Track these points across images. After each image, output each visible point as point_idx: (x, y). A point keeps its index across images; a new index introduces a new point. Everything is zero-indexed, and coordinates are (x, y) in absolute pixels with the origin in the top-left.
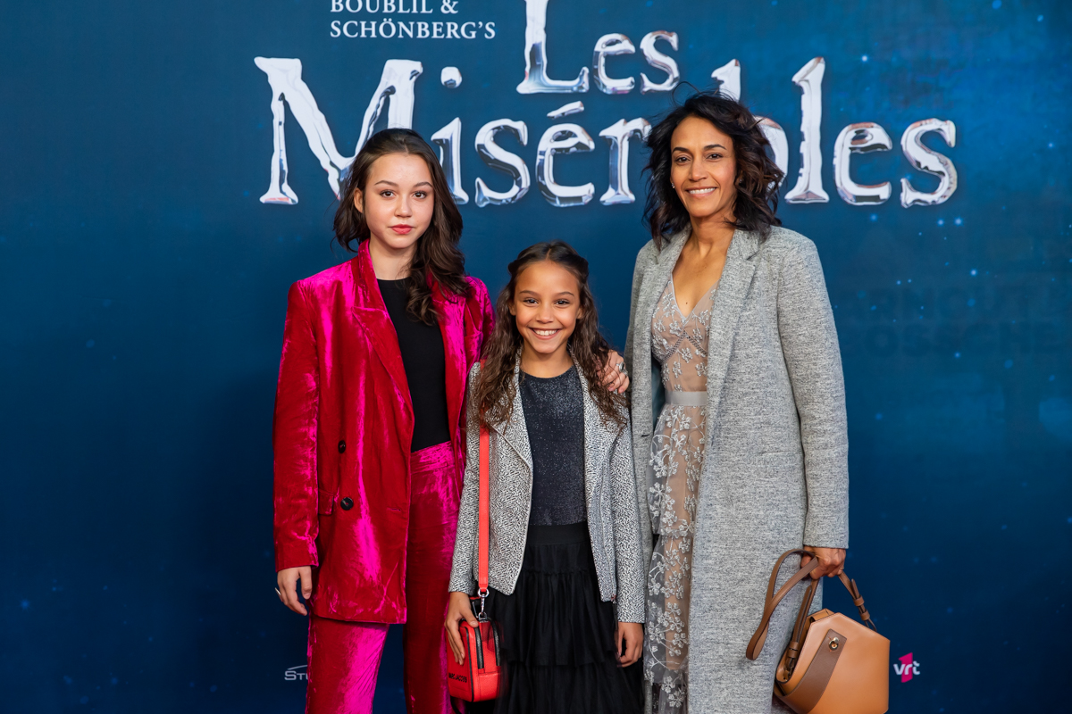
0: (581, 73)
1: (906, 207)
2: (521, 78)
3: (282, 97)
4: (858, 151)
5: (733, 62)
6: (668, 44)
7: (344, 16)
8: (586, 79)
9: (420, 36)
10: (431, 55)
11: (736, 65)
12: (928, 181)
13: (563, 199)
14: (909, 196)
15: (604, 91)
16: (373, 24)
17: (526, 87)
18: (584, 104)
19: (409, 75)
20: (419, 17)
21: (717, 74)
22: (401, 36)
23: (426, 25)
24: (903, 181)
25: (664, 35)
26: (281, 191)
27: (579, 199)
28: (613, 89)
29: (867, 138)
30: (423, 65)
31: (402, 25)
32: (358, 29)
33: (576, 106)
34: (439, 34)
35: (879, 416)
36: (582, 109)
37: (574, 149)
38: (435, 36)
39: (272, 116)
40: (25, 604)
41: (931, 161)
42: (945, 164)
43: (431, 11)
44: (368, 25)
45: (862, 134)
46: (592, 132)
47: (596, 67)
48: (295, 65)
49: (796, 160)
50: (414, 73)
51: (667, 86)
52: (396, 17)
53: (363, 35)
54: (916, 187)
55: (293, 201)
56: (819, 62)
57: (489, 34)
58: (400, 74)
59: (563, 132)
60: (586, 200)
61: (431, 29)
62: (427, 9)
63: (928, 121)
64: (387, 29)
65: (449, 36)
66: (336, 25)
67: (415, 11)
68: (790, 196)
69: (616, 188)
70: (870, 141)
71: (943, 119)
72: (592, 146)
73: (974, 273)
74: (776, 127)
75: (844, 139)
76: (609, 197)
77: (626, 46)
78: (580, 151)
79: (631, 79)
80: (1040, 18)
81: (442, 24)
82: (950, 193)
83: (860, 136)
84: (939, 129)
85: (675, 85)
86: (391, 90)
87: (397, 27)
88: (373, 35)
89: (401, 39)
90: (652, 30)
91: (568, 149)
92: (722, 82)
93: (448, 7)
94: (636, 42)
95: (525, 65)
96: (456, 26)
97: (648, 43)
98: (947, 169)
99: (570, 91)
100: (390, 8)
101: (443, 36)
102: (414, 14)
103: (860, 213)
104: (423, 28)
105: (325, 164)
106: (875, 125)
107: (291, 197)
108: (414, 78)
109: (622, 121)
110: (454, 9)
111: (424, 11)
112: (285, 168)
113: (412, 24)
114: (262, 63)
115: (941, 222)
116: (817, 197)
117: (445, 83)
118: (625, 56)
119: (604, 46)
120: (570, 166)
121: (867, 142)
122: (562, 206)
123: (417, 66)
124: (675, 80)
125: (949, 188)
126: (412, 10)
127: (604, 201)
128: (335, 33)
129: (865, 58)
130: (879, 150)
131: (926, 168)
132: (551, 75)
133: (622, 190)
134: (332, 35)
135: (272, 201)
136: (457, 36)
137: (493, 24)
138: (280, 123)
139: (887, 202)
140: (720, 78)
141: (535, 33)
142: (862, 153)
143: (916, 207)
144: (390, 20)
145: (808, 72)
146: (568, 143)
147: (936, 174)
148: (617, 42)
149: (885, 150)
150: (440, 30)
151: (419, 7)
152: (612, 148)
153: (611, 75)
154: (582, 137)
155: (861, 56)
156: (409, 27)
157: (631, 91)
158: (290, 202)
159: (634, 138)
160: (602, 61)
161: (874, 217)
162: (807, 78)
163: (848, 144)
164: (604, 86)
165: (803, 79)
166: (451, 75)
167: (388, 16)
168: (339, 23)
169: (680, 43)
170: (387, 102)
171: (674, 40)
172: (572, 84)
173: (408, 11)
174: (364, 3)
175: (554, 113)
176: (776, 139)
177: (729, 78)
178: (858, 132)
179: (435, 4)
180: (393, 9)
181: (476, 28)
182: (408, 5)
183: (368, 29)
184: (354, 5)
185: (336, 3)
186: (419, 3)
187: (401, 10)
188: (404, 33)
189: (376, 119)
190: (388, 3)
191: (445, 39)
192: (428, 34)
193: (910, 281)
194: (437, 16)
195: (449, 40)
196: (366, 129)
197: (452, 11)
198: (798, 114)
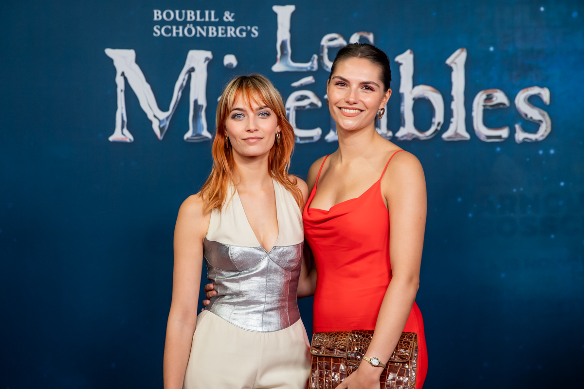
0: (312, 59)
1: (518, 142)
2: (275, 61)
3: (123, 74)
4: (488, 107)
5: (408, 52)
6: (367, 39)
7: (162, 23)
8: (315, 62)
10: (218, 47)
11: (411, 53)
12: (532, 126)
13: (301, 138)
14: (520, 136)
16: (181, 28)
17: (278, 67)
18: (315, 78)
19: (203, 60)
20: (210, 23)
21: (399, 59)
22: (198, 35)
23: (214, 29)
24: (517, 127)
25: (365, 35)
26: (123, 134)
27: (312, 138)
29: (494, 99)
30: (213, 54)
31: (199, 28)
32: (171, 31)
33: (309, 79)
34: (222, 34)
35: (503, 275)
36: (313, 81)
37: (308, 107)
38: (220, 35)
39: (116, 86)
41: (534, 114)
42: (543, 115)
43: (217, 20)
44: (177, 29)
45: (490, 97)
46: (320, 96)
47: (321, 55)
48: (131, 54)
49: (448, 114)
50: (207, 59)
52: (195, 23)
53: (174, 35)
54: (525, 129)
55: (130, 140)
56: (462, 51)
57: (254, 34)
58: (198, 60)
59: (302, 96)
60: (316, 139)
61: (217, 31)
62: (215, 18)
63: (532, 88)
64: (190, 31)
65: (229, 35)
66: (157, 28)
67: (207, 19)
68: (445, 136)
70: (495, 101)
71: (542, 86)
72: (320, 104)
73: (562, 184)
74: (436, 92)
75: (479, 100)
76: (331, 137)
77: (341, 41)
78: (312, 108)
81: (224, 27)
82: (546, 134)
83: (489, 98)
84: (540, 94)
86: (192, 70)
87: (196, 30)
88: (181, 35)
89: (198, 37)
90: (357, 31)
91: (304, 107)
92: (401, 64)
93: (228, 16)
94: (347, 38)
95: (276, 53)
96: (233, 29)
98: (545, 118)
99: (305, 70)
100: (191, 18)
101: (225, 36)
102: (207, 22)
103: (489, 146)
104: (212, 30)
105: (150, 116)
106: (499, 91)
107: (129, 137)
108: (207, 62)
110: (233, 18)
111: (213, 19)
112: (125, 119)
113: (205, 28)
114: (109, 52)
115: (541, 152)
116: (462, 136)
117: (227, 65)
119: (327, 41)
120: (306, 117)
121: (493, 101)
122: (302, 142)
123: (209, 54)
125: (546, 131)
126: (205, 18)
127: (327, 140)
128: (156, 33)
129: (492, 49)
130: (501, 106)
131: (531, 118)
132: (294, 59)
134: (154, 35)
135: (117, 140)
136: (234, 35)
137: (257, 28)
138: (122, 91)
139: (507, 140)
140: (400, 61)
141: (283, 33)
142: (490, 108)
143: (525, 143)
144: (191, 25)
145: (456, 57)
146: (305, 103)
147: (537, 122)
148: (335, 39)
149: (505, 107)
150: (223, 31)
151: (210, 17)
154: (313, 98)
155: (489, 47)
156: (203, 29)
158: (128, 141)
160: (326, 51)
161: (498, 149)
162: (456, 61)
163: (482, 103)
164: (327, 67)
165: (453, 62)
166: (230, 60)
167: (190, 23)
168: (159, 27)
169: (375, 40)
170: (190, 77)
171: (371, 38)
172: (306, 66)
173: (203, 20)
174: (175, 15)
175: (295, 84)
176: (437, 100)
177: (406, 61)
178: (488, 95)
179: (220, 15)
180: (193, 18)
181: (246, 31)
182: (203, 15)
183: (178, 31)
184: (168, 15)
185: (157, 15)
186: (210, 14)
187: (198, 19)
188: (200, 33)
189: (183, 88)
190: (190, 15)
191: (226, 38)
192: (215, 34)
193: (522, 189)
194: (221, 23)
195: (229, 38)
196: (177, 94)
197: (231, 19)
198: (450, 84)
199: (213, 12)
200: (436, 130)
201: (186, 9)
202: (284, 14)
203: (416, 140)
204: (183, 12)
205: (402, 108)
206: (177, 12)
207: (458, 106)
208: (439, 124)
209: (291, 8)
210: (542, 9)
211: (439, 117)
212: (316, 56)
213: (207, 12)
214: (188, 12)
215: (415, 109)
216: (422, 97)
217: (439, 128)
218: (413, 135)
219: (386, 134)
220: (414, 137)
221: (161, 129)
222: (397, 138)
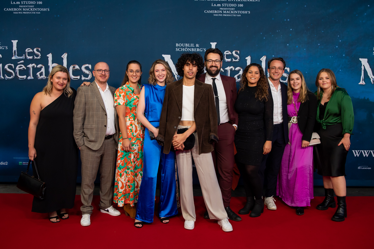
5: (249, 56)
6: (238, 53)
7: (178, 47)
16: (184, 49)
21: (246, 58)
22: (189, 51)
28: (227, 61)
31: (189, 49)
41: (285, 75)
48: (169, 56)
51: (237, 60)
52: (188, 47)
53: (182, 50)
56: (265, 56)
61: (194, 50)
64: (186, 50)
72: (223, 71)
77: (230, 53)
79: (231, 59)
80: (305, 49)
87: (188, 49)
88: (184, 51)
90: (235, 50)
93: (197, 45)
94: (232, 52)
96: (199, 49)
97: (234, 52)
101: (196, 51)
104: (193, 49)
109: (229, 67)
110: (199, 46)
113: (191, 49)
114: (163, 56)
118: (230, 55)
119: (226, 53)
124: (239, 59)
128: (177, 50)
148: (228, 52)
151: (192, 46)
152: (227, 71)
153: (227, 58)
155: (272, 55)
157: (231, 61)
159: (231, 70)
160: (225, 56)
165: (262, 59)
167: (186, 47)
169: (240, 53)
171: (238, 52)
174: (182, 45)
177: (248, 59)
179: (195, 45)
181: (202, 50)
182: (190, 45)
184: (180, 45)
185: (177, 45)
186: (192, 45)
190: (186, 45)
194: (195, 47)
201: (185, 43)
202: (213, 45)
206: (183, 44)
209: (216, 43)
210: (288, 45)
221: (178, 78)
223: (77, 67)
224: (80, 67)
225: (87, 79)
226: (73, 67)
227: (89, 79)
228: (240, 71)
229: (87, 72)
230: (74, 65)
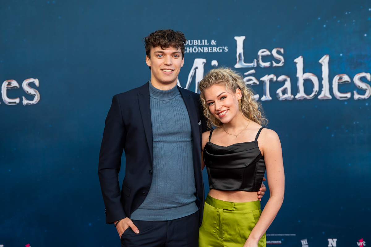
0: (254, 61)
1: (356, 100)
2: (236, 63)
5: (300, 57)
8: (255, 63)
9: (205, 51)
10: (209, 57)
11: (302, 57)
12: (362, 92)
14: (357, 96)
15: (261, 66)
16: (191, 48)
17: (237, 66)
18: (255, 70)
19: (202, 63)
20: (205, 46)
21: (296, 60)
22: (199, 52)
23: (207, 48)
24: (355, 92)
25: (279, 49)
28: (264, 66)
29: (343, 79)
30: (206, 60)
31: (199, 48)
33: (253, 71)
34: (211, 51)
35: (349, 165)
36: (255, 72)
37: (252, 84)
38: (210, 51)
40: (90, 224)
41: (363, 85)
42: (367, 86)
43: (208, 44)
44: (189, 49)
46: (258, 79)
47: (258, 59)
49: (321, 86)
51: (281, 64)
52: (198, 46)
53: (188, 52)
54: (359, 93)
56: (327, 56)
57: (226, 50)
58: (199, 63)
59: (249, 79)
61: (208, 49)
62: (207, 43)
63: (362, 73)
64: (195, 50)
67: (203, 44)
68: (319, 97)
69: (265, 95)
71: (366, 72)
72: (258, 83)
74: (314, 76)
75: (336, 80)
76: (264, 98)
77: (267, 53)
78: (254, 85)
79: (269, 63)
81: (211, 48)
82: (369, 96)
83: (341, 79)
84: (365, 76)
85: (283, 64)
86: (197, 68)
87: (198, 49)
88: (191, 52)
90: (275, 47)
91: (250, 84)
92: (297, 63)
93: (213, 42)
94: (271, 51)
95: (236, 59)
96: (216, 48)
97: (274, 52)
98: (368, 88)
99: (250, 67)
101: (212, 51)
103: (341, 102)
106: (345, 75)
108: (204, 64)
109: (267, 76)
110: (215, 43)
111: (206, 44)
113: (202, 48)
115: (367, 104)
116: (328, 97)
117: (213, 65)
118: (267, 56)
119: (261, 53)
123: (204, 60)
124: (283, 63)
125: (369, 94)
129: (341, 55)
130: (347, 82)
131: (362, 88)
132: (245, 62)
133: (268, 96)
136: (216, 51)
137: (227, 47)
139: (350, 98)
141: (240, 50)
142: (341, 83)
143: (359, 100)
145: (324, 59)
146: (251, 82)
147: (365, 90)
148: (265, 51)
149: (349, 83)
150: (211, 49)
152: (264, 83)
153: (263, 61)
154: (254, 80)
156: (201, 49)
157: (270, 67)
159: (271, 81)
160: (260, 57)
161: (346, 103)
162: (324, 61)
164: (261, 65)
165: (322, 61)
166: (214, 63)
167: (195, 46)
169: (284, 51)
170: (195, 72)
171: (282, 51)
172: (251, 65)
173: (201, 44)
175: (246, 74)
176: (315, 80)
177: (299, 61)
178: (340, 77)
179: (209, 42)
180: (197, 44)
181: (222, 49)
182: (201, 42)
183: (190, 50)
187: (199, 44)
188: (200, 51)
189: (192, 77)
190: (195, 42)
191: (213, 52)
192: (207, 51)
193: (358, 122)
194: (210, 45)
195: (214, 52)
196: (189, 80)
197: (215, 44)
198: (321, 72)
199: (206, 41)
200: (315, 94)
201: (193, 39)
202: (240, 40)
203: (305, 99)
204: (192, 41)
205: (298, 84)
206: (189, 41)
207: (325, 82)
208: (316, 91)
209: (243, 38)
210: (365, 35)
211: (316, 88)
212: (255, 60)
213: (203, 41)
214: (195, 41)
215: (304, 84)
216: (308, 78)
217: (316, 93)
218: (304, 97)
219: (290, 97)
220: (304, 98)
222: (296, 98)
223: (14, 83)
224: (20, 83)
225: (31, 102)
226: (7, 83)
227: (35, 103)
228: (286, 83)
229: (31, 91)
230: (9, 81)
